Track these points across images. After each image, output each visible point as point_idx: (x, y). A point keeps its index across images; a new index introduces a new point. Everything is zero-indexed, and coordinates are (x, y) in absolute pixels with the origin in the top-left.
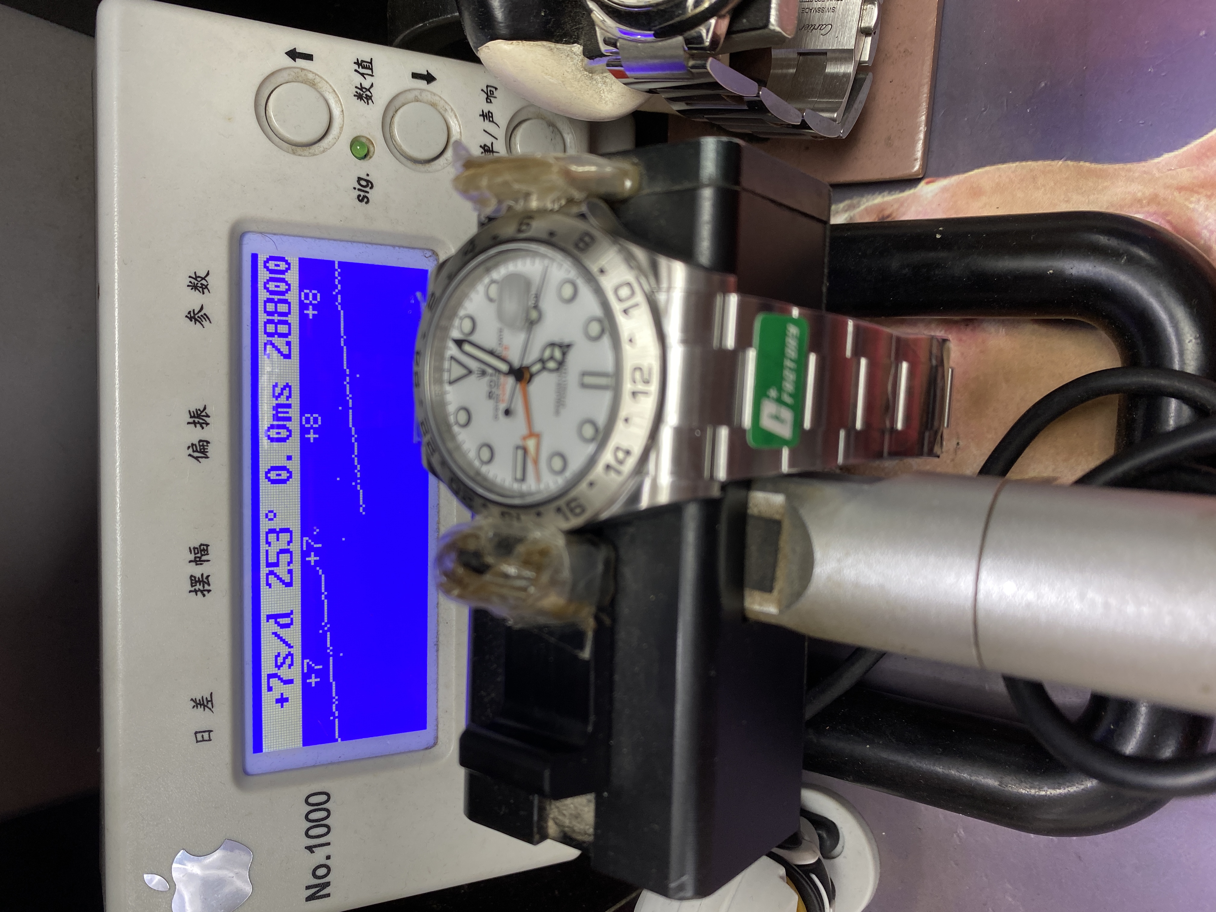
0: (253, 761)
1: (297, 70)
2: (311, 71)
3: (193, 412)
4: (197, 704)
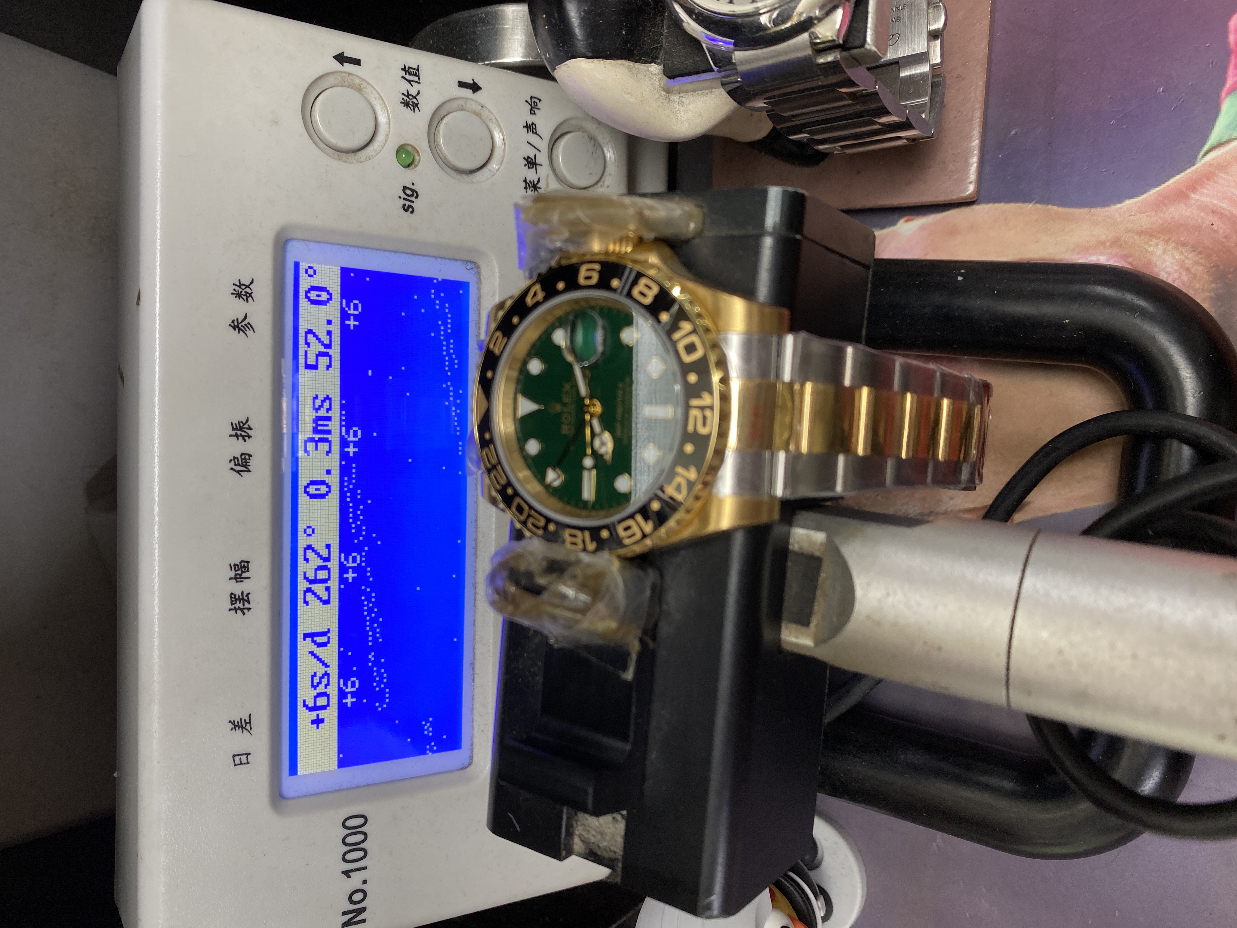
0: (289, 784)
1: (344, 74)
2: (357, 76)
3: (236, 424)
4: (235, 726)
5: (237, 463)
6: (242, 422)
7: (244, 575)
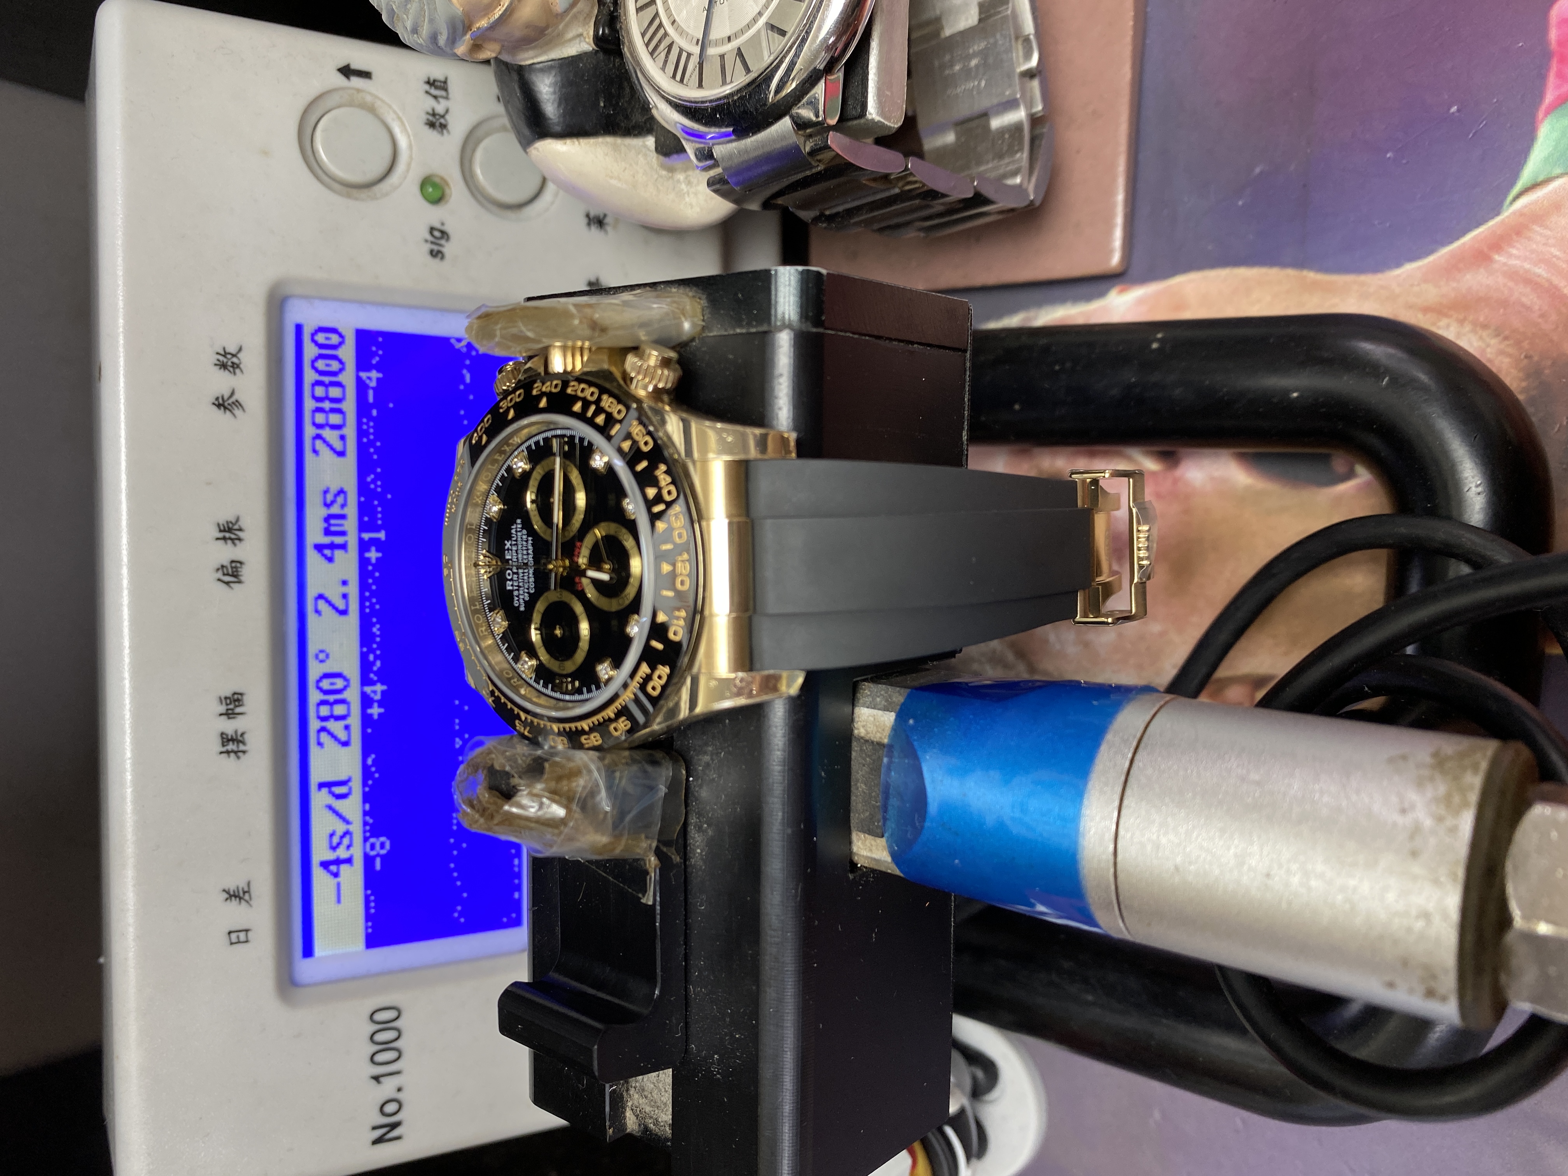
0: (302, 968)
1: (352, 91)
2: (370, 93)
3: (223, 525)
4: (231, 896)
5: (225, 572)
6: (231, 522)
7: (238, 710)
